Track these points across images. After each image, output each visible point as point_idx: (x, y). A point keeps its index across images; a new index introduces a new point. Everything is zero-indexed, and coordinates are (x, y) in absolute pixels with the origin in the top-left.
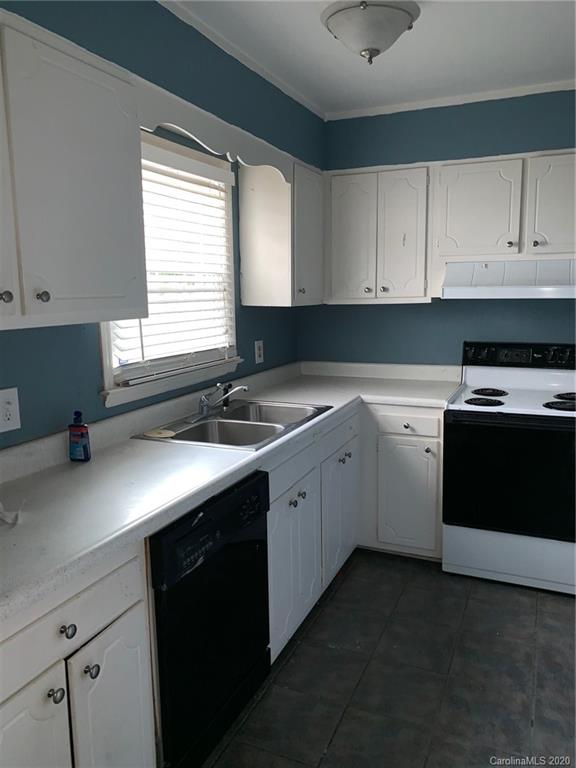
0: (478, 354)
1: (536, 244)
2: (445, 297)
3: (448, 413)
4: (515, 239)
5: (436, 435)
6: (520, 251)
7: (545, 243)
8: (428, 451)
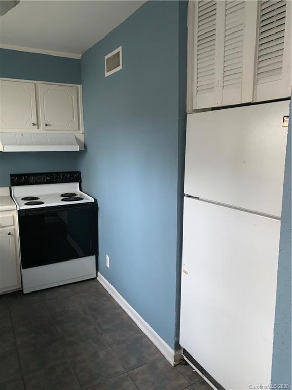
0: (19, 180)
1: (46, 125)
2: (5, 151)
3: (20, 212)
4: (36, 123)
5: (12, 224)
6: (38, 128)
7: (50, 125)
8: (9, 234)
